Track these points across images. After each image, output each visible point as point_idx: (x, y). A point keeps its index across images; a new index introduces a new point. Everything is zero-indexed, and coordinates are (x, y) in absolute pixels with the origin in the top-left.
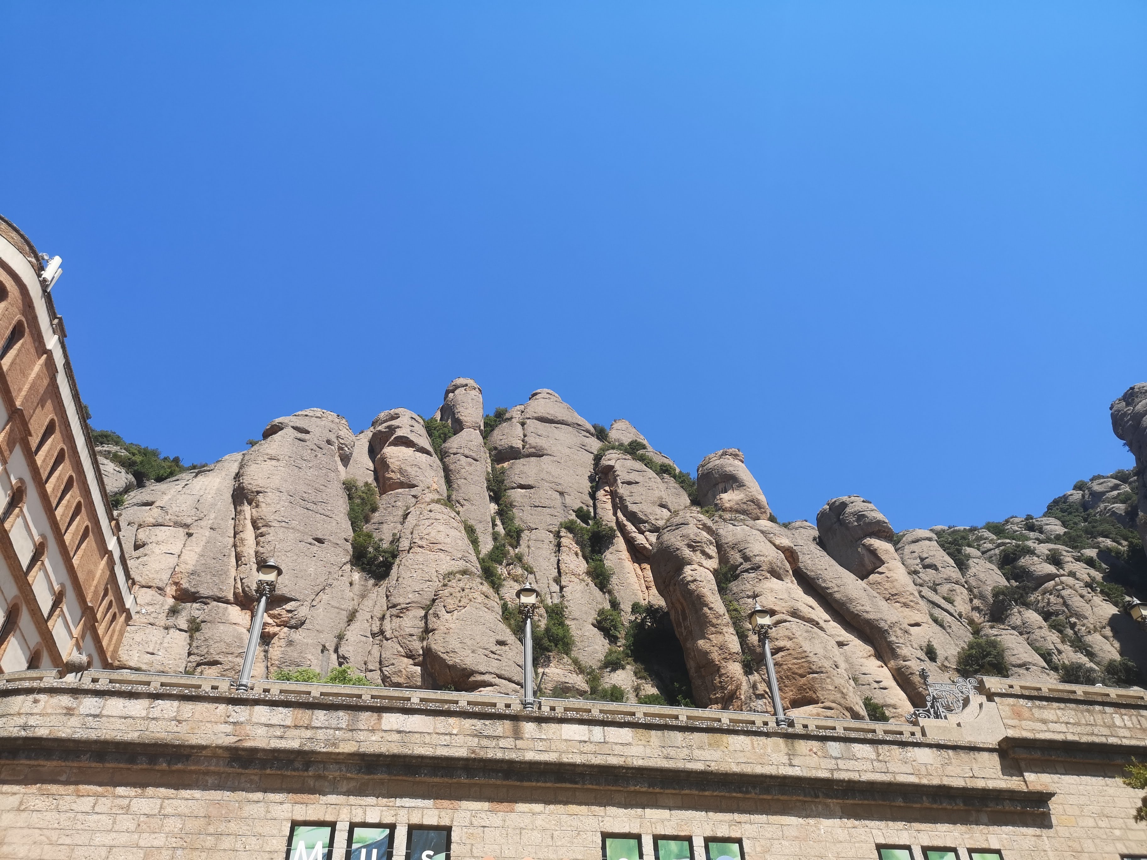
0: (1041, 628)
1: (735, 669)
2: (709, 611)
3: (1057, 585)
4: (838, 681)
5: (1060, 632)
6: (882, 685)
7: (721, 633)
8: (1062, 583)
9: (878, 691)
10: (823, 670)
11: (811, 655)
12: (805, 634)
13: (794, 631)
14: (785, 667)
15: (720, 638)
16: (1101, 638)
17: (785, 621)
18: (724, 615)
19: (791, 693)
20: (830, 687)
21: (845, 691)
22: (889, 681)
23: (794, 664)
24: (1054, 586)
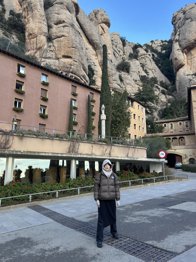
0: (139, 65)
1: (43, 39)
2: (37, 12)
3: (145, 56)
4: (81, 53)
5: (143, 68)
6: (95, 64)
7: (40, 23)
8: (147, 56)
9: (93, 66)
10: (78, 48)
11: (74, 41)
12: (74, 33)
13: (70, 30)
14: (63, 43)
15: (40, 25)
16: (151, 72)
17: (68, 26)
18: (44, 16)
19: (63, 53)
20: (78, 54)
21: (83, 58)
22: (97, 64)
23: (67, 42)
24: (144, 57)
